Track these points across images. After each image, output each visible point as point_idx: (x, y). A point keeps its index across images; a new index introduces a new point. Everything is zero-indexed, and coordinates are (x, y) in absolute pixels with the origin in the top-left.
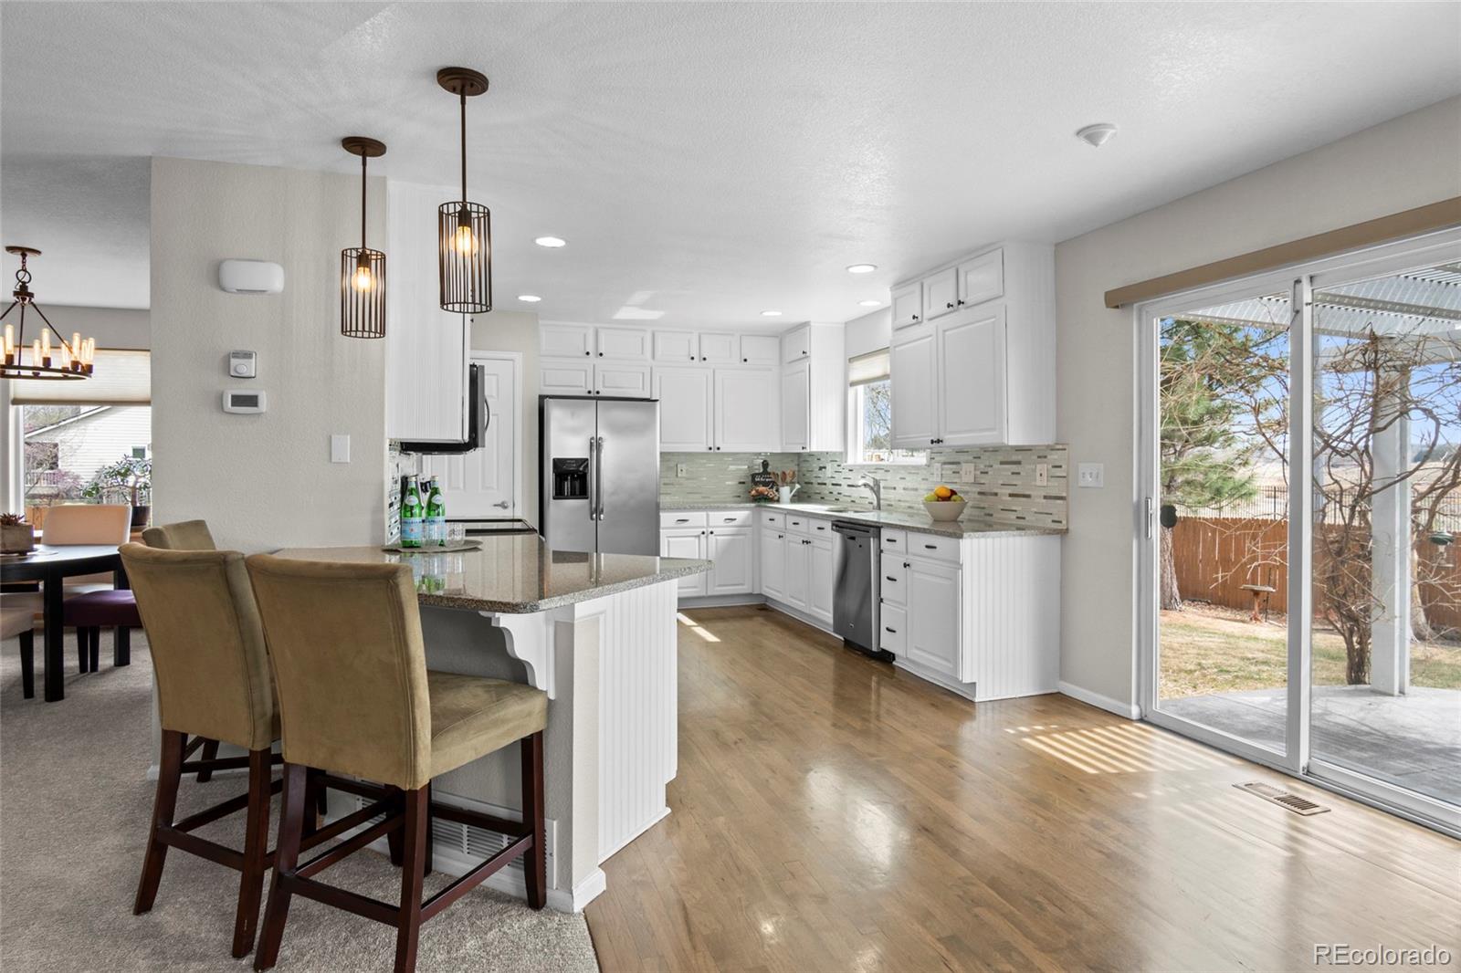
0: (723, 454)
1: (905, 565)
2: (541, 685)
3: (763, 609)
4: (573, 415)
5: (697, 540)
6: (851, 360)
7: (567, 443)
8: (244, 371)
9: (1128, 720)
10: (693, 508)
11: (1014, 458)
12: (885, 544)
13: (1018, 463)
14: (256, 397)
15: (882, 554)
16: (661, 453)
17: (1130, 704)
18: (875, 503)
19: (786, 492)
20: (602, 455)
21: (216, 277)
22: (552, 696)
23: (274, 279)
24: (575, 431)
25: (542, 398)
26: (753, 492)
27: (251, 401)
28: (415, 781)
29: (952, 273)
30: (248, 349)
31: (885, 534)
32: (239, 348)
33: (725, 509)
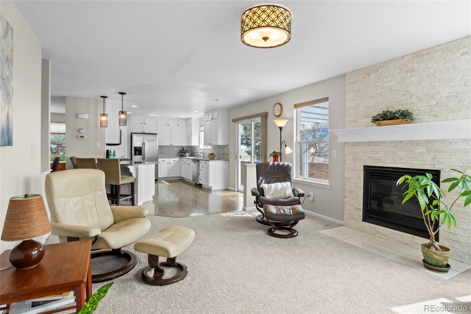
0: (173, 146)
1: (202, 167)
2: (134, 176)
3: (182, 180)
4: (138, 137)
5: (166, 165)
6: (201, 126)
7: (137, 142)
8: (82, 132)
9: (235, 191)
10: (166, 158)
11: (223, 147)
12: (200, 164)
13: (223, 148)
14: (84, 136)
15: (200, 166)
16: (159, 146)
17: (235, 188)
18: (203, 156)
19: (187, 154)
20: (145, 146)
21: (77, 116)
22: (135, 178)
23: (87, 116)
24: (139, 141)
25: (132, 133)
26: (180, 155)
27: (83, 137)
28: (119, 184)
29: (212, 113)
30: (82, 128)
31: (200, 161)
32: (80, 128)
33: (173, 158)
